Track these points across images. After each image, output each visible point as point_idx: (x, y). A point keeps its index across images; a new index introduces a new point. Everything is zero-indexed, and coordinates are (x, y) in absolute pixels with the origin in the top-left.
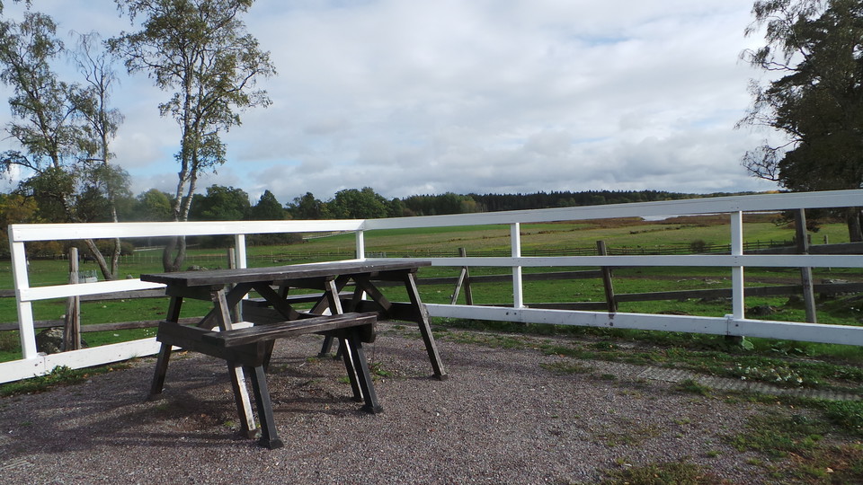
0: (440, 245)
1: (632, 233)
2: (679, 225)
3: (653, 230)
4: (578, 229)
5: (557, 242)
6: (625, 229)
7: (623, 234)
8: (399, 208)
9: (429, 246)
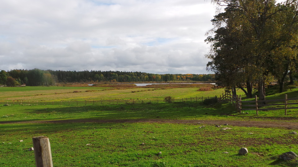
0: (29, 98)
1: (132, 92)
2: (153, 89)
3: (142, 91)
4: (106, 90)
5: (96, 97)
6: (128, 90)
7: (128, 93)
8: (4, 76)
9: (23, 98)
